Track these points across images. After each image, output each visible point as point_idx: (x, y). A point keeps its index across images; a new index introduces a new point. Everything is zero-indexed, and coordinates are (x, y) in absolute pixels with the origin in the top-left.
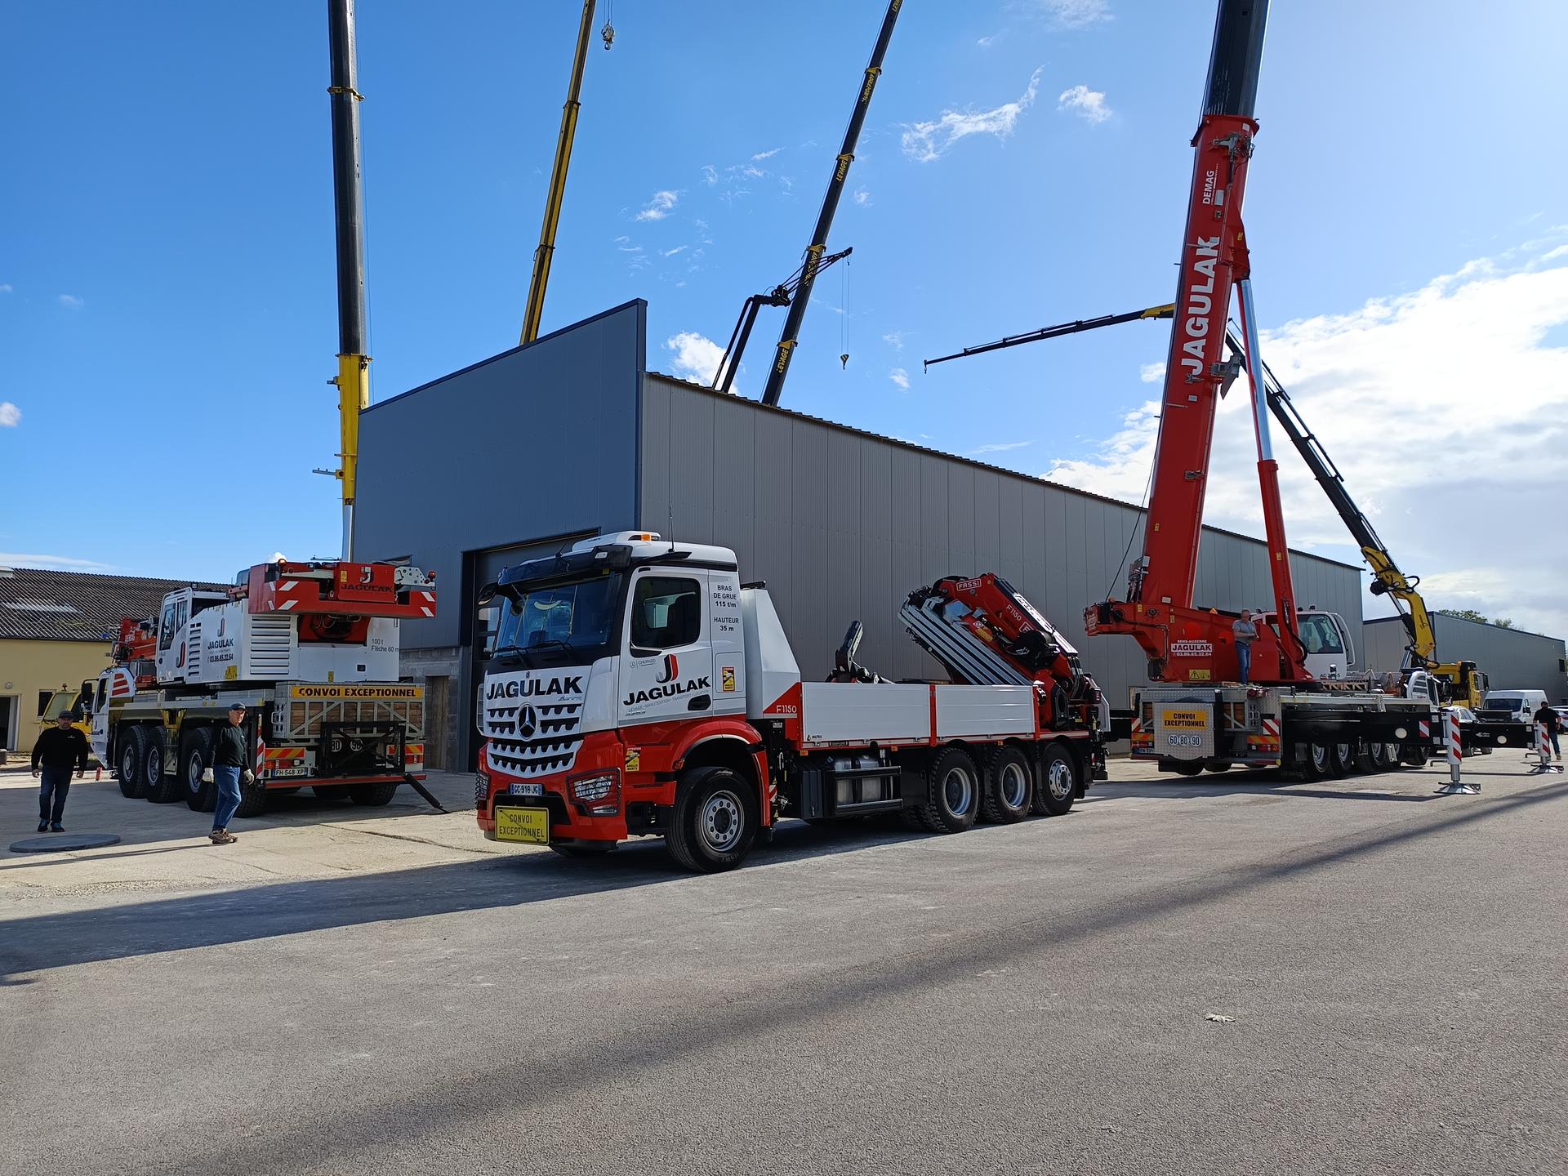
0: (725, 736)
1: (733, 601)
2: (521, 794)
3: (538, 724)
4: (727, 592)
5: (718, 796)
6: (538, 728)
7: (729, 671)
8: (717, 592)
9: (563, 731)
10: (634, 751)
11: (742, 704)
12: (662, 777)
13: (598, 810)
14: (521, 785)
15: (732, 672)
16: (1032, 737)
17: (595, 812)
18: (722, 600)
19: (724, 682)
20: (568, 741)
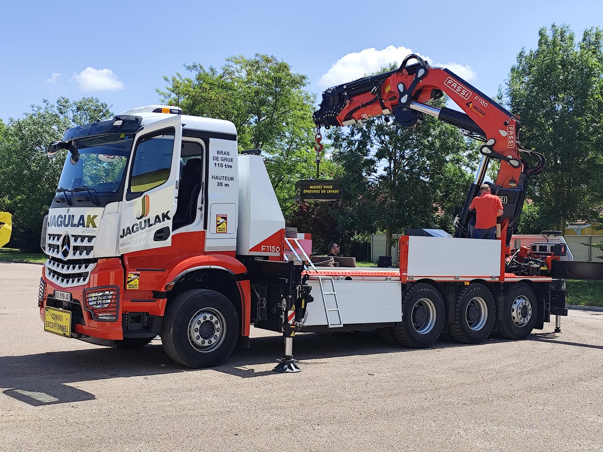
0: (212, 267)
1: (230, 164)
2: (59, 299)
3: (71, 248)
4: (225, 156)
5: (203, 312)
6: (71, 251)
7: (222, 218)
8: (216, 155)
9: (84, 256)
10: (134, 274)
11: (234, 243)
12: (157, 295)
13: (102, 316)
14: (60, 292)
15: (225, 218)
16: (497, 279)
17: (100, 318)
18: (220, 162)
19: (218, 225)
20: (88, 262)
